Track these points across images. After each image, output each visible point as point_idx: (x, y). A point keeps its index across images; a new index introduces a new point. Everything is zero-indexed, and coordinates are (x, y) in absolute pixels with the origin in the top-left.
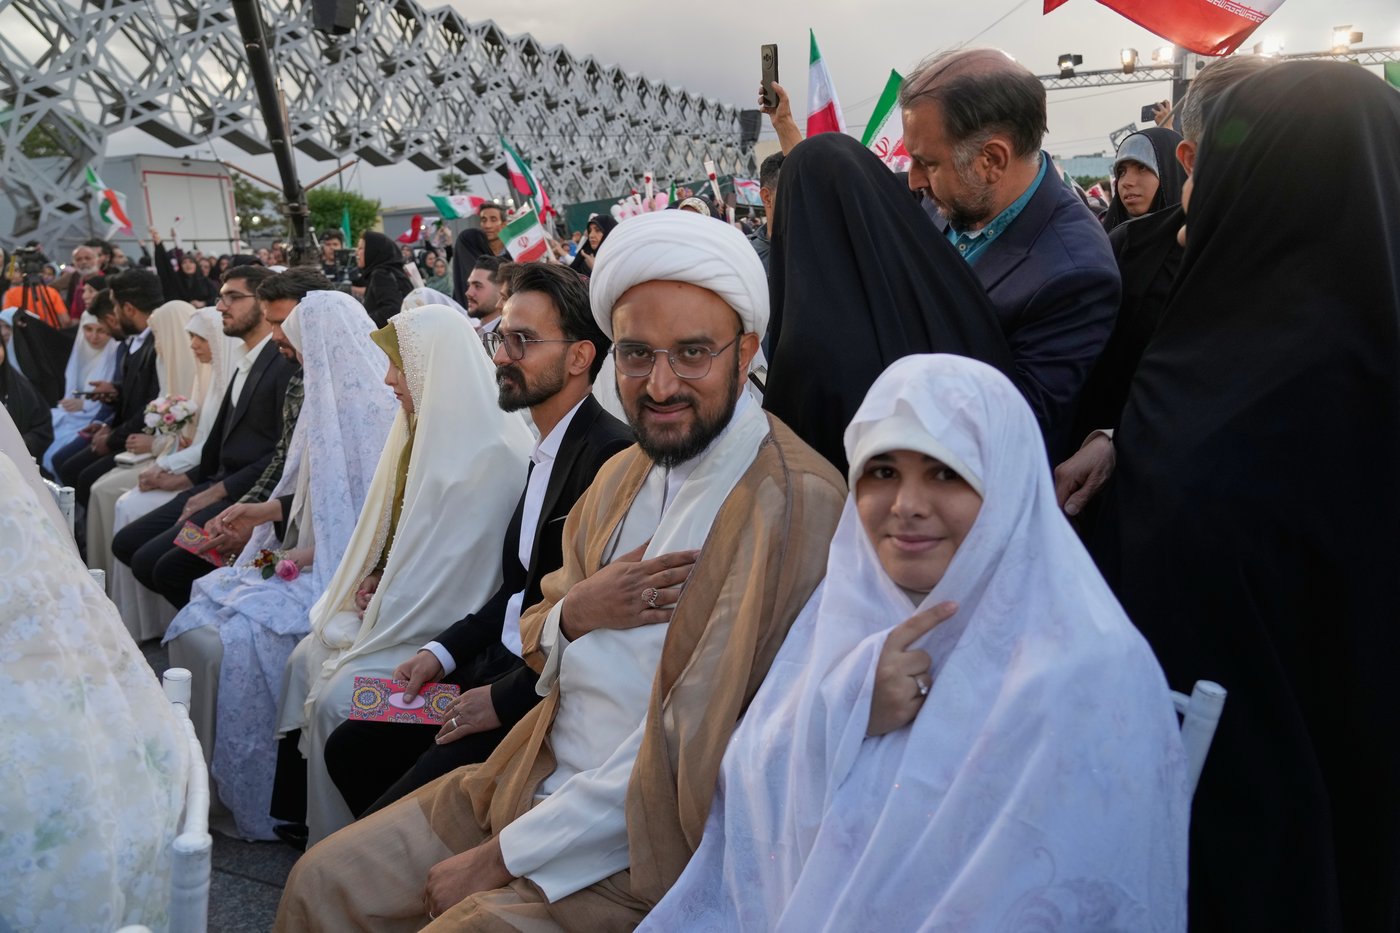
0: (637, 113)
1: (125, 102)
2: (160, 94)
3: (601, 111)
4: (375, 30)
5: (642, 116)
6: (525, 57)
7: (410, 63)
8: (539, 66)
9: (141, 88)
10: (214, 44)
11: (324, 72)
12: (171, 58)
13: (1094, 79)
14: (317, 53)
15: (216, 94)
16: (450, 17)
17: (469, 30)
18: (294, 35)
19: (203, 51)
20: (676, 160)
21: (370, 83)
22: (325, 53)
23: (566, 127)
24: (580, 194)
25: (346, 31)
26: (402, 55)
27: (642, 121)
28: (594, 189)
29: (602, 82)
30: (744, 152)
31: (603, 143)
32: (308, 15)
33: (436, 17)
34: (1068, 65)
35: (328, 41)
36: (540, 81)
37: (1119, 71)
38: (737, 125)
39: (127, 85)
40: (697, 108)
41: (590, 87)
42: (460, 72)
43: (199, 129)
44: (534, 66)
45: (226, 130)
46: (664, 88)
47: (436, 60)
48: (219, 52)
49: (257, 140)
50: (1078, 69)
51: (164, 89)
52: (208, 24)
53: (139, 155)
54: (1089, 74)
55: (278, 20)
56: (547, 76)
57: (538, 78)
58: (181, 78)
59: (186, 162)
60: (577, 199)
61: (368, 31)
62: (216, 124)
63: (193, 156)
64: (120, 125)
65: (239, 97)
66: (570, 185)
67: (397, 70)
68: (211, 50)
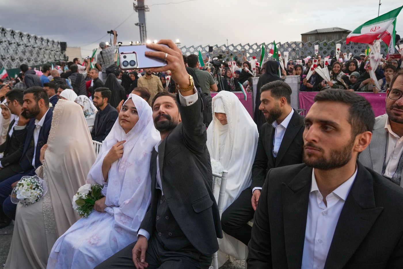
3: (16, 43)
5: (29, 44)
20: (41, 56)
24: (11, 67)
28: (15, 65)
30: (62, 53)
34: (120, 44)
38: (59, 46)
40: (46, 41)
41: (12, 37)
46: (35, 36)
50: (122, 45)
60: (11, 68)
66: (8, 63)
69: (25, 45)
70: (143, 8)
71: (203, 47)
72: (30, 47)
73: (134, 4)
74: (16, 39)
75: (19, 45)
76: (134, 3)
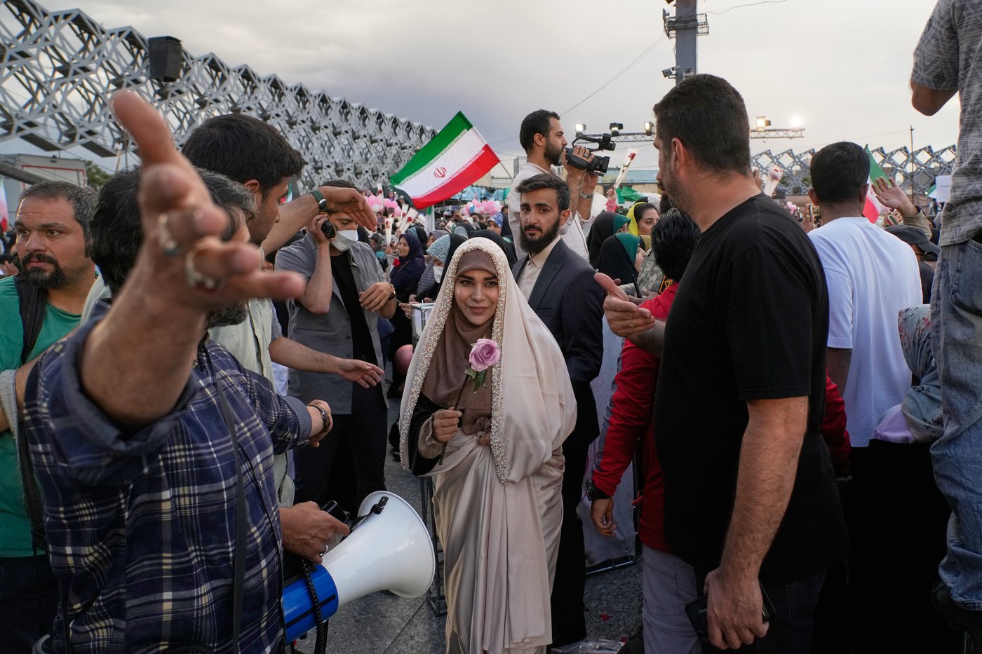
0: (376, 135)
1: (13, 121)
2: (39, 117)
3: (368, 138)
4: (193, 79)
5: (379, 137)
6: (299, 97)
7: (217, 101)
8: (308, 104)
9: (25, 112)
10: (80, 85)
11: (156, 105)
12: (48, 94)
13: (631, 138)
14: (152, 92)
15: (78, 117)
16: (246, 71)
17: (259, 80)
18: (136, 82)
19: (72, 90)
21: (188, 112)
22: (157, 92)
23: (326, 143)
25: (173, 80)
26: (211, 95)
27: (379, 140)
29: (352, 115)
31: (351, 153)
32: (147, 68)
33: (237, 71)
34: (616, 129)
35: (161, 85)
36: (308, 113)
37: (644, 134)
39: (15, 110)
41: (343, 117)
42: (280, 114)
43: (65, 139)
44: (304, 104)
45: (83, 141)
46: (395, 119)
47: (235, 98)
48: (82, 90)
49: (106, 148)
50: (621, 131)
51: (42, 114)
52: (76, 73)
53: (19, 155)
54: (628, 134)
55: (125, 71)
56: (314, 110)
57: (307, 111)
58: (55, 107)
59: (54, 159)
61: (188, 79)
62: (78, 136)
63: (58, 156)
64: (8, 137)
65: (95, 119)
67: (208, 105)
68: (77, 89)
69: (371, 137)
70: (691, 24)
71: (796, 154)
72: (381, 143)
73: (665, 14)
74: (351, 121)
75: (355, 137)
76: (664, 11)
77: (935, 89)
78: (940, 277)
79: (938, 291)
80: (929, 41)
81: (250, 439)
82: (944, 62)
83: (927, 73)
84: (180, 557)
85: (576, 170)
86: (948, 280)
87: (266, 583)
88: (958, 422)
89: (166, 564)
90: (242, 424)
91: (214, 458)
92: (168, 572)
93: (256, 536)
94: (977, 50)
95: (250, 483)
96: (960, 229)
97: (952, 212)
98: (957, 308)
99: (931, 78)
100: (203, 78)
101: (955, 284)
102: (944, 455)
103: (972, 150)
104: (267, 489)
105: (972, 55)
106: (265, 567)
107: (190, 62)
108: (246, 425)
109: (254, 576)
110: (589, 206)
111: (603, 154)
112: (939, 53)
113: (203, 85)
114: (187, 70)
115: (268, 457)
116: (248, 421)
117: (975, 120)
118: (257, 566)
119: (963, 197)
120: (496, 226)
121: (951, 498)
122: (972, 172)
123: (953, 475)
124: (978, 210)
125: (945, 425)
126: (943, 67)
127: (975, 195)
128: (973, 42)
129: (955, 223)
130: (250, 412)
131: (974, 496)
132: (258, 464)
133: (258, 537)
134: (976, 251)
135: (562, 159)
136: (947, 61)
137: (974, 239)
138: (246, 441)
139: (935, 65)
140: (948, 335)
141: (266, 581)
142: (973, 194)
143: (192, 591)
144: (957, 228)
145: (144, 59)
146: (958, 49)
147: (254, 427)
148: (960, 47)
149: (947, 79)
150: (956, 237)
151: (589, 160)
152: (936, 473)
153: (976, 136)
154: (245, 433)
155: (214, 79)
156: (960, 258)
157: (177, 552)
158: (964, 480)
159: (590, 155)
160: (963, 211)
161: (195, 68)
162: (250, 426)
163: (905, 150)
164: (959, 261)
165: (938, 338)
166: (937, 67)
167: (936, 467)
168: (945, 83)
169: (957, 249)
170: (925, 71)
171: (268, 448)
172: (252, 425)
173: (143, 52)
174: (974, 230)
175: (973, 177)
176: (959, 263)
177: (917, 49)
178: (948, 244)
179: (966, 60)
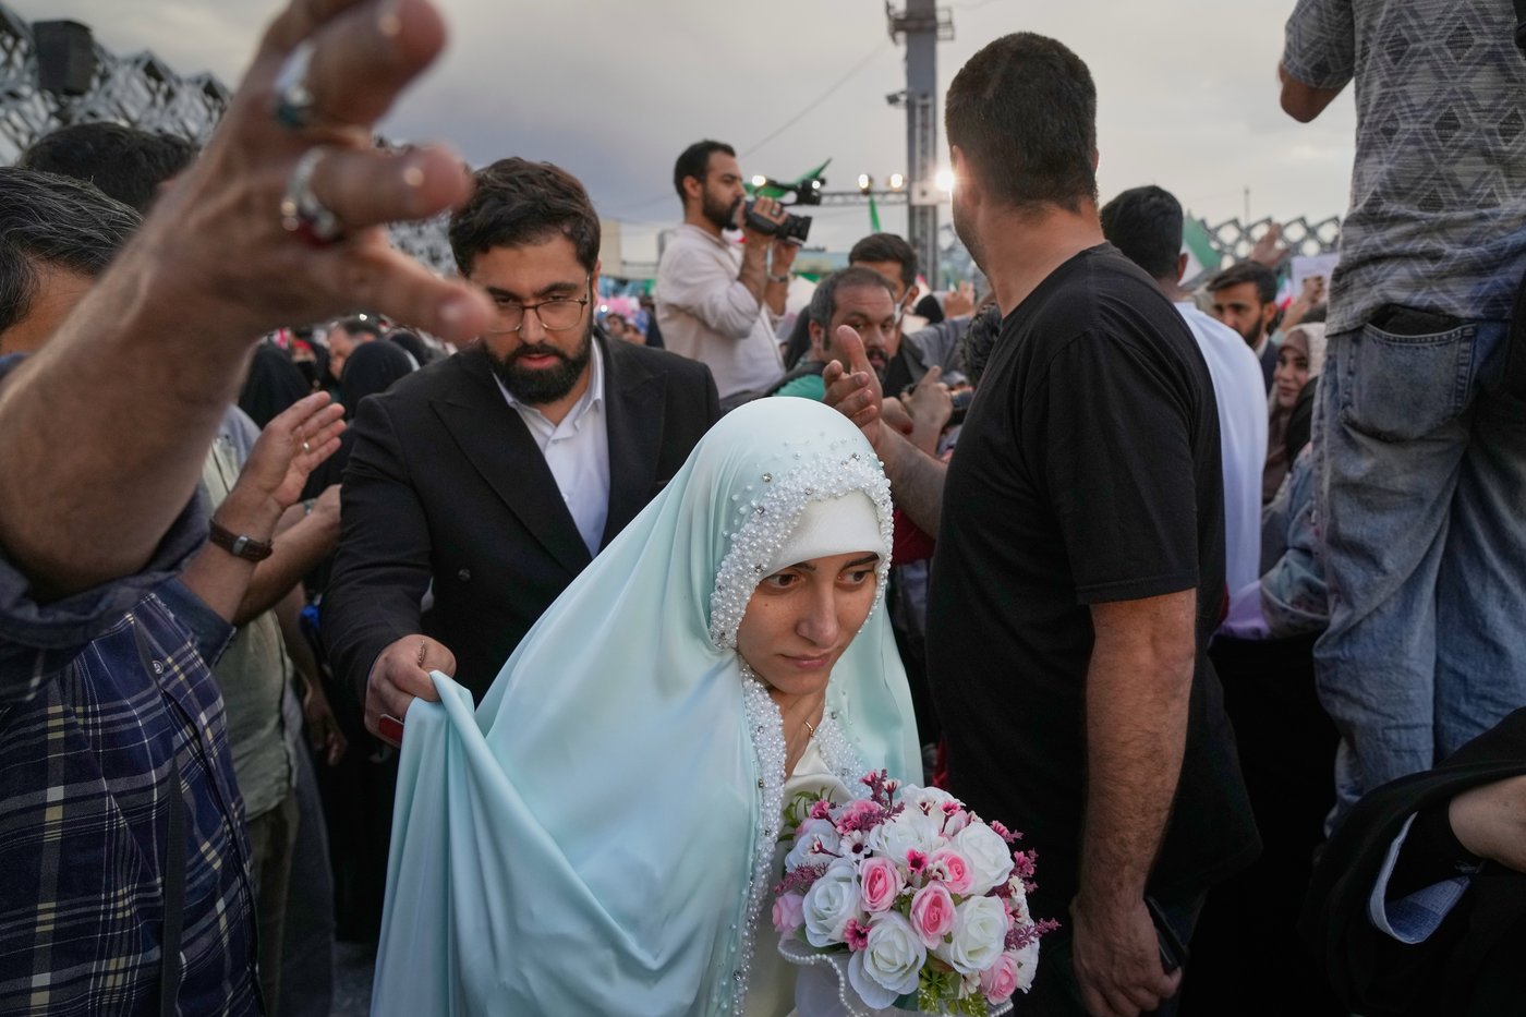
4: (117, 93)
13: (838, 199)
14: (44, 114)
16: (210, 83)
18: (14, 95)
25: (80, 93)
32: (32, 73)
33: (194, 83)
35: (57, 102)
37: (858, 194)
54: (834, 195)
61: (108, 94)
70: (928, 24)
73: (889, 9)
77: (1314, 86)
78: (1324, 384)
79: (1321, 406)
80: (1307, 10)
81: (186, 685)
82: (1329, 44)
83: (1303, 61)
84: (72, 907)
85: (758, 236)
86: (1335, 387)
87: (225, 940)
88: (1350, 604)
89: (43, 923)
90: (170, 660)
91: (138, 728)
92: (45, 936)
93: (209, 858)
94: (1378, 27)
95: (194, 764)
96: (1352, 309)
97: (1342, 282)
98: (1350, 431)
99: (1308, 69)
100: (135, 93)
101: (1346, 393)
102: (1335, 660)
103: (1369, 184)
104: (221, 771)
105: (1371, 35)
106: (222, 912)
107: (109, 65)
108: (177, 661)
109: (205, 930)
110: (784, 295)
111: (802, 211)
112: (1322, 30)
113: (134, 104)
114: (105, 77)
115: (218, 715)
116: (177, 653)
117: (1372, 138)
118: (210, 914)
119: (1356, 256)
120: (636, 331)
121: (1342, 721)
122: (1369, 219)
123: (1348, 688)
124: (1376, 277)
125: (1331, 610)
126: (1327, 52)
127: (1374, 253)
128: (1372, 15)
129: (1346, 299)
130: (180, 636)
131: (1378, 718)
132: (204, 728)
133: (214, 860)
134: (1375, 342)
135: (738, 218)
136: (1333, 43)
137: (1373, 323)
138: (180, 689)
139: (1315, 49)
140: (1335, 472)
141: (226, 936)
142: (1371, 251)
143: (87, 965)
144: (1349, 307)
145: (26, 57)
146: (1352, 24)
147: (191, 663)
148: (1356, 22)
149: (1333, 71)
150: (1348, 321)
151: (779, 221)
152: (1321, 686)
153: (1374, 163)
154: (175, 676)
155: (153, 93)
156: (1354, 353)
157: (66, 898)
158: (1364, 696)
159: (781, 212)
160: (1356, 280)
161: (120, 75)
162: (183, 663)
163: (1235, 222)
164: (1351, 357)
165: (1320, 478)
166: (1319, 53)
167: (1320, 677)
168: (1328, 78)
169: (1348, 339)
170: (1301, 57)
171: (217, 698)
172: (186, 660)
173: (23, 45)
174: (1372, 308)
175: (1371, 226)
176: (1352, 361)
177: (1290, 21)
178: (1335, 331)
179: (1364, 43)
